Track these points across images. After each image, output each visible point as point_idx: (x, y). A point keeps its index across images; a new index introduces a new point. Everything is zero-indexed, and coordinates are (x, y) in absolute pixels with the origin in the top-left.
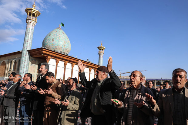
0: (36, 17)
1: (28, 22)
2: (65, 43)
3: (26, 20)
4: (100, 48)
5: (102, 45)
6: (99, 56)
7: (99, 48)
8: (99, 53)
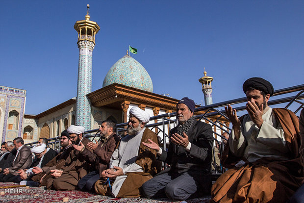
0: (93, 35)
1: (81, 45)
2: (142, 78)
3: (78, 43)
4: (203, 81)
5: (206, 75)
6: (205, 95)
7: (201, 81)
8: (203, 90)
